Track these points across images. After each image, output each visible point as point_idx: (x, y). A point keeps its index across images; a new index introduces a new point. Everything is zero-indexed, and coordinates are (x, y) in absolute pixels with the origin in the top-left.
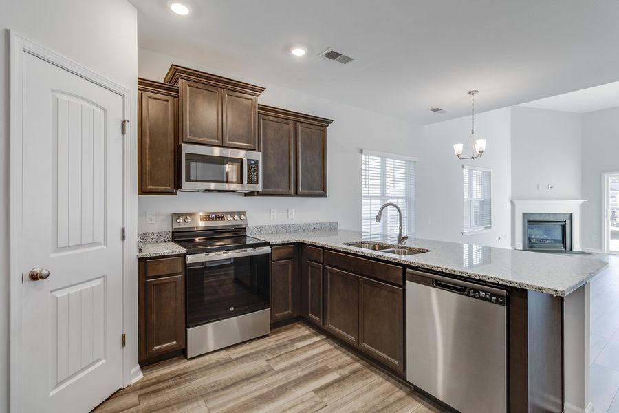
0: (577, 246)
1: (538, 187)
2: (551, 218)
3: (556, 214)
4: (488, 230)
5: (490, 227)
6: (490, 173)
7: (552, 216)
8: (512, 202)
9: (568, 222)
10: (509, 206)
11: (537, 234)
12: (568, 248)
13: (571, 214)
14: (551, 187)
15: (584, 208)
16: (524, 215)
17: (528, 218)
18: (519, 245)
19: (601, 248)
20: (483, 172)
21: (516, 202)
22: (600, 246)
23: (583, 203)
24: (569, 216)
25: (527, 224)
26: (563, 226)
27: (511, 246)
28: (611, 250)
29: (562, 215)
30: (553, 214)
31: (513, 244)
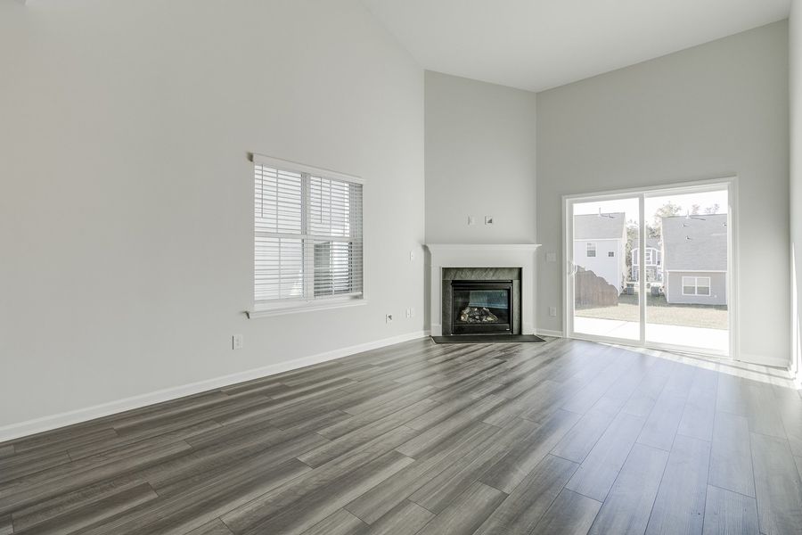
0: (529, 328)
1: (469, 222)
2: (490, 277)
3: (497, 269)
4: (357, 303)
5: (361, 297)
6: (361, 186)
7: (491, 273)
8: (425, 248)
9: (516, 282)
10: (419, 256)
12: (515, 332)
13: (520, 269)
14: (491, 221)
15: (540, 257)
16: (446, 271)
17: (450, 278)
18: (437, 330)
19: (561, 330)
20: (352, 185)
21: (431, 248)
22: (561, 327)
23: (539, 247)
24: (516, 274)
25: (450, 289)
26: (509, 291)
27: (423, 332)
28: (575, 331)
29: (506, 271)
30: (492, 269)
31: (427, 326)
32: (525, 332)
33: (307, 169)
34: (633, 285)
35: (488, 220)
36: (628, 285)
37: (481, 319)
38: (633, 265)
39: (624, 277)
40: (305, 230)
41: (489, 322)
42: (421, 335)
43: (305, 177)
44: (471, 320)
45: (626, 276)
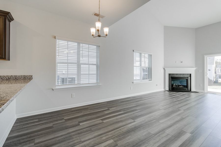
0: (193, 89)
1: (176, 62)
2: (182, 76)
3: (184, 74)
4: (150, 81)
5: (151, 80)
6: (151, 55)
7: (182, 75)
8: (164, 69)
9: (189, 78)
10: (163, 71)
11: (176, 83)
12: (189, 90)
13: (191, 74)
14: (182, 62)
15: (196, 71)
16: (170, 74)
17: (171, 76)
18: (167, 89)
19: (204, 90)
20: (149, 55)
21: (166, 69)
22: (203, 89)
23: (196, 69)
24: (189, 75)
25: (171, 79)
26: (187, 80)
27: (163, 89)
28: (208, 91)
29: (186, 75)
30: (182, 74)
31: (165, 88)
32: (192, 90)
33: (141, 52)
34: (218, 80)
35: (181, 62)
36: (216, 80)
37: (179, 87)
38: (217, 73)
39: (214, 77)
40: (141, 65)
41: (181, 88)
42: (163, 90)
43: (140, 54)
44: (176, 87)
45: (215, 77)
